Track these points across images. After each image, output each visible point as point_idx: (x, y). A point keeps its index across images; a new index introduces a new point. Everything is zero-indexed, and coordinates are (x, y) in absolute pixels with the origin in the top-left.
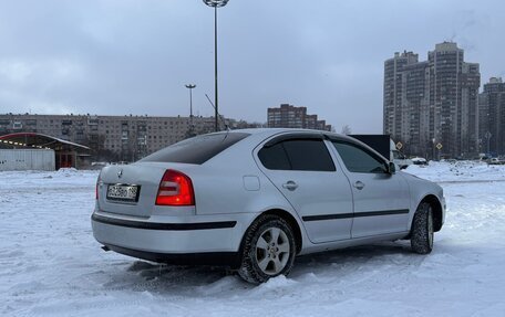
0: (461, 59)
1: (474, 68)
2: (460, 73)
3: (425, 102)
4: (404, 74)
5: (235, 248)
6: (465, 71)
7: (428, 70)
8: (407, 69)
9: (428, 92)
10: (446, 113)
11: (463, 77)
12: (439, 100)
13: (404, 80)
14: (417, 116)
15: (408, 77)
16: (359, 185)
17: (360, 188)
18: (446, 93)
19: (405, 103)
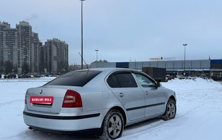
0: (31, 30)
1: (36, 35)
2: (31, 36)
3: (15, 47)
4: (4, 33)
5: (100, 126)
6: (33, 35)
7: (16, 32)
8: (6, 30)
9: (16, 43)
10: (25, 53)
11: (32, 38)
12: (22, 47)
13: (4, 35)
14: (12, 53)
15: (7, 34)
16: (147, 93)
17: (147, 94)
18: (25, 44)
19: (5, 46)
